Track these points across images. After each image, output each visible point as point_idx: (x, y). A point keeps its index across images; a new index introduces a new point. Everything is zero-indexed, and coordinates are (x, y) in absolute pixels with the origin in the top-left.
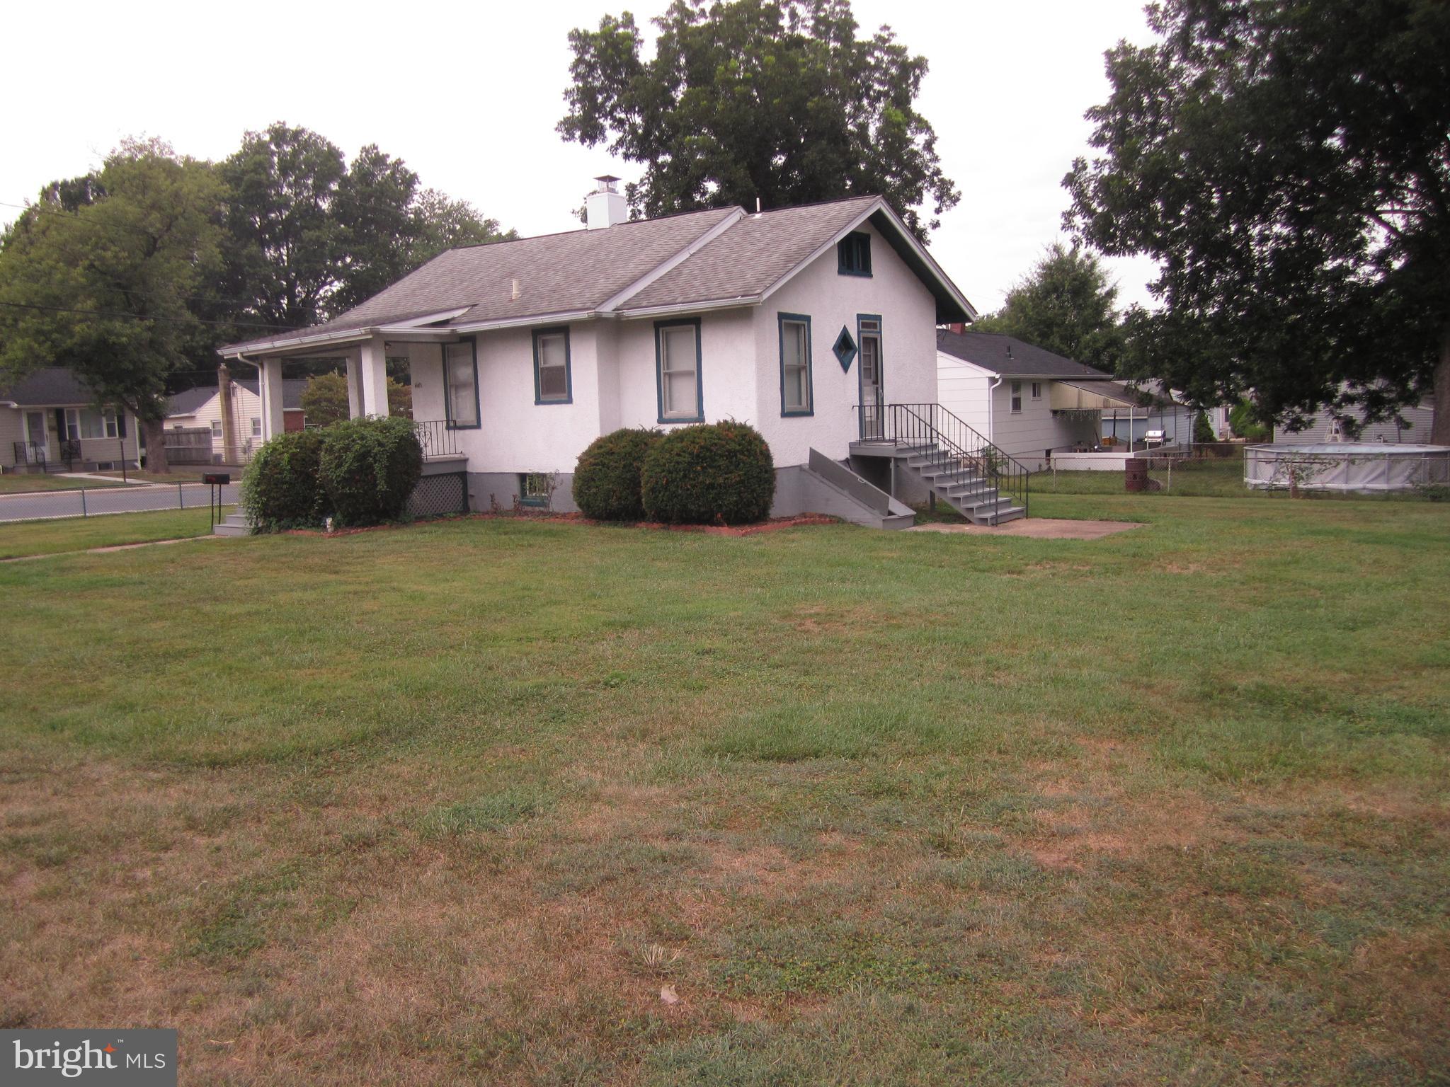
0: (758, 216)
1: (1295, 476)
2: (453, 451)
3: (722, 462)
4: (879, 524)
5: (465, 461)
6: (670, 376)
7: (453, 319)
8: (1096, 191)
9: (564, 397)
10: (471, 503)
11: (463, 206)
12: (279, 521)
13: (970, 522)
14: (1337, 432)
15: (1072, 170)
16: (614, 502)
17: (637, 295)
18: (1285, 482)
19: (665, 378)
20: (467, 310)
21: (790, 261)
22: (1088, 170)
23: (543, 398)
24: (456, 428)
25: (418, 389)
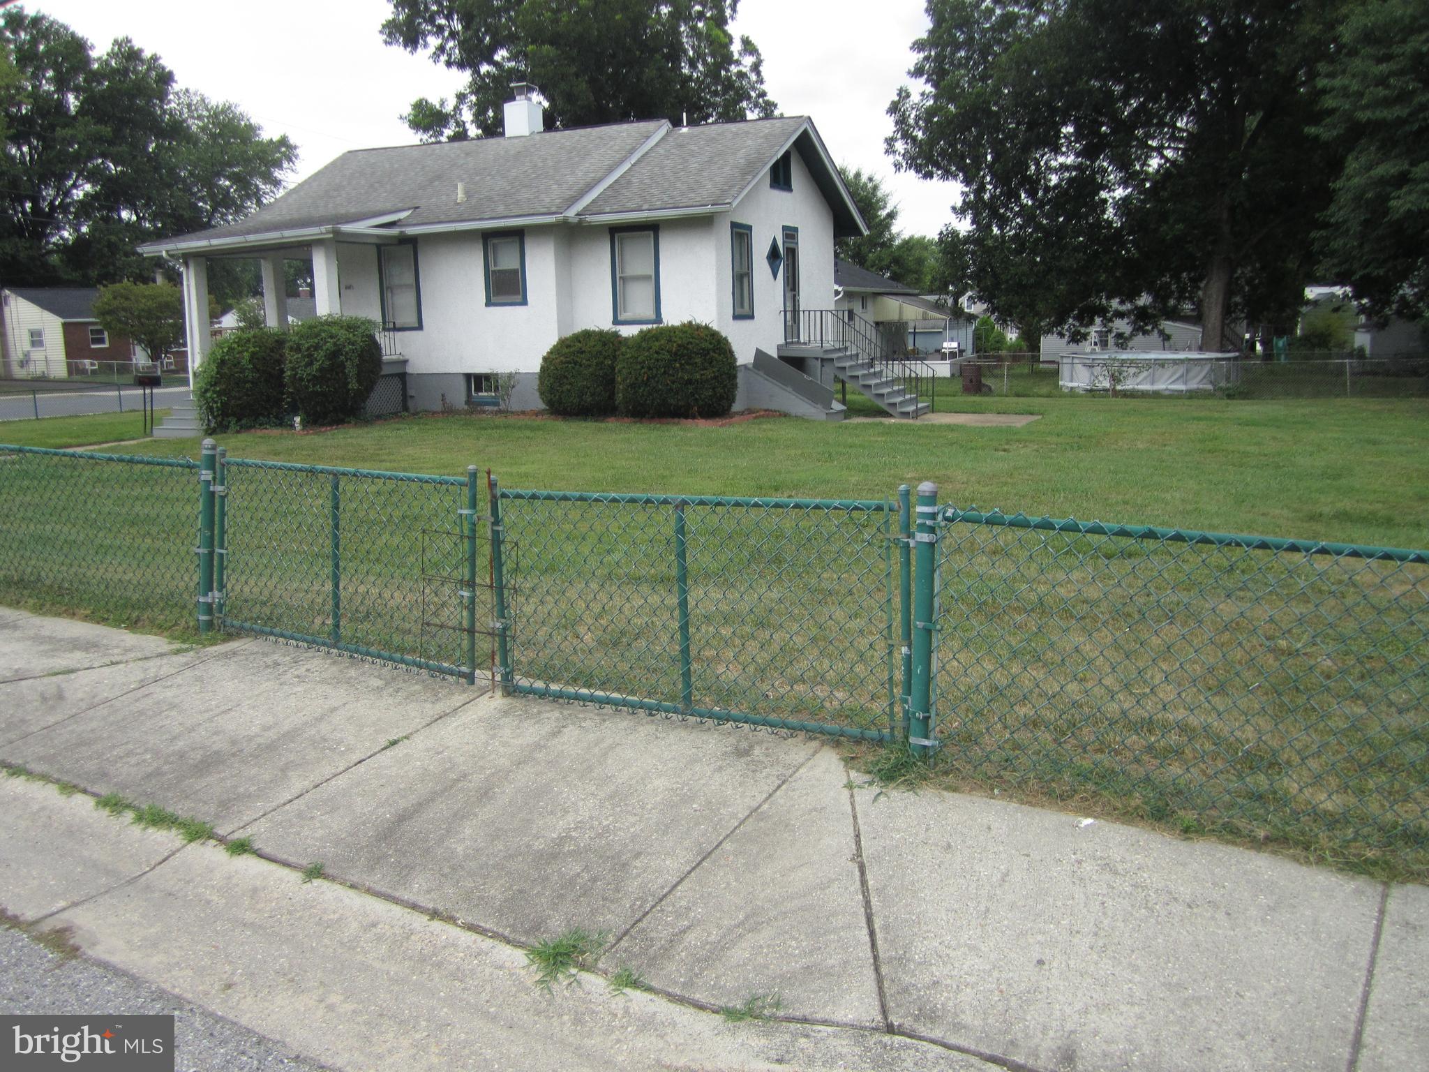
0: (685, 130)
1: (1115, 379)
2: (393, 352)
3: (698, 360)
4: (824, 417)
5: (405, 362)
6: (623, 279)
7: (400, 220)
8: (918, 118)
9: (519, 298)
10: (410, 404)
11: (229, 108)
12: (239, 420)
13: (891, 416)
14: (1096, 344)
15: (896, 98)
16: (588, 398)
17: (594, 201)
18: (1107, 384)
19: (619, 283)
20: (410, 212)
21: (747, 174)
22: (911, 98)
23: (494, 299)
24: (396, 329)
25: (348, 291)
